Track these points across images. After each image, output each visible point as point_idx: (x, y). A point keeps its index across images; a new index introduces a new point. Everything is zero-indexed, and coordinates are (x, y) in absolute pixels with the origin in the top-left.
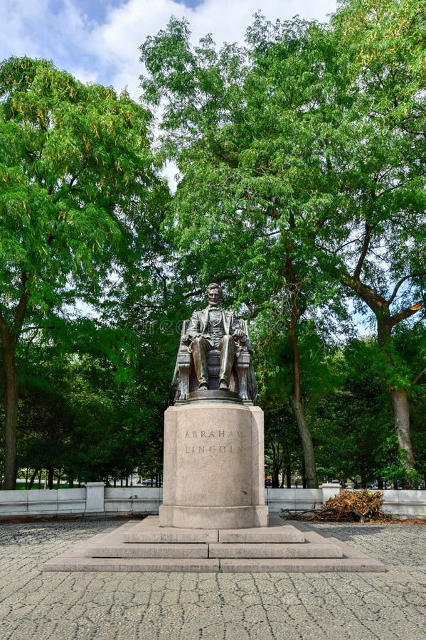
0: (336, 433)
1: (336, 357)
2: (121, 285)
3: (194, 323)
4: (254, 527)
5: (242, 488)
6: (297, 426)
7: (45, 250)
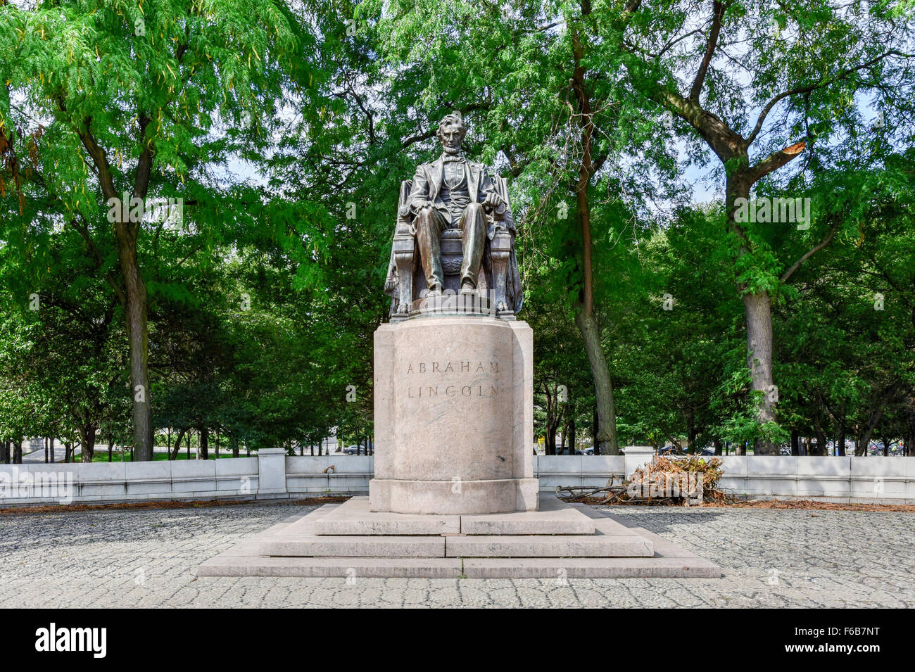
0: (649, 366)
1: (653, 240)
2: (300, 128)
3: (418, 186)
4: (516, 511)
5: (498, 452)
6: (587, 356)
7: (171, 71)
